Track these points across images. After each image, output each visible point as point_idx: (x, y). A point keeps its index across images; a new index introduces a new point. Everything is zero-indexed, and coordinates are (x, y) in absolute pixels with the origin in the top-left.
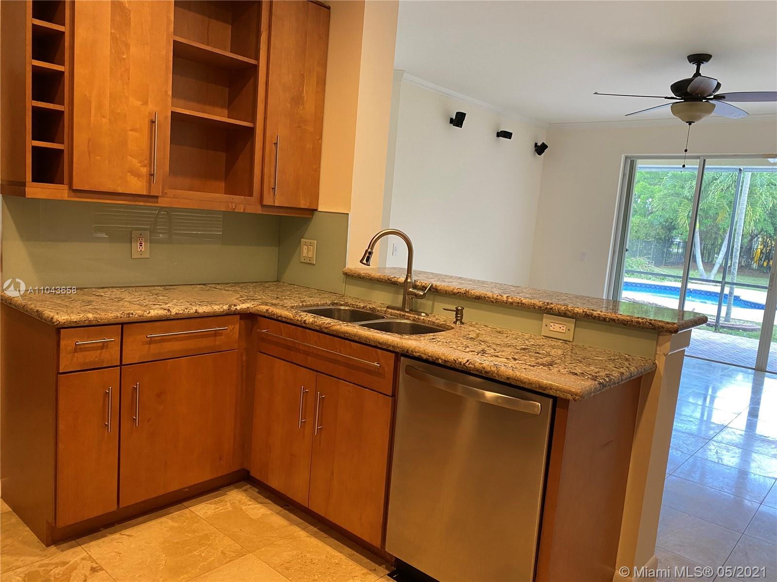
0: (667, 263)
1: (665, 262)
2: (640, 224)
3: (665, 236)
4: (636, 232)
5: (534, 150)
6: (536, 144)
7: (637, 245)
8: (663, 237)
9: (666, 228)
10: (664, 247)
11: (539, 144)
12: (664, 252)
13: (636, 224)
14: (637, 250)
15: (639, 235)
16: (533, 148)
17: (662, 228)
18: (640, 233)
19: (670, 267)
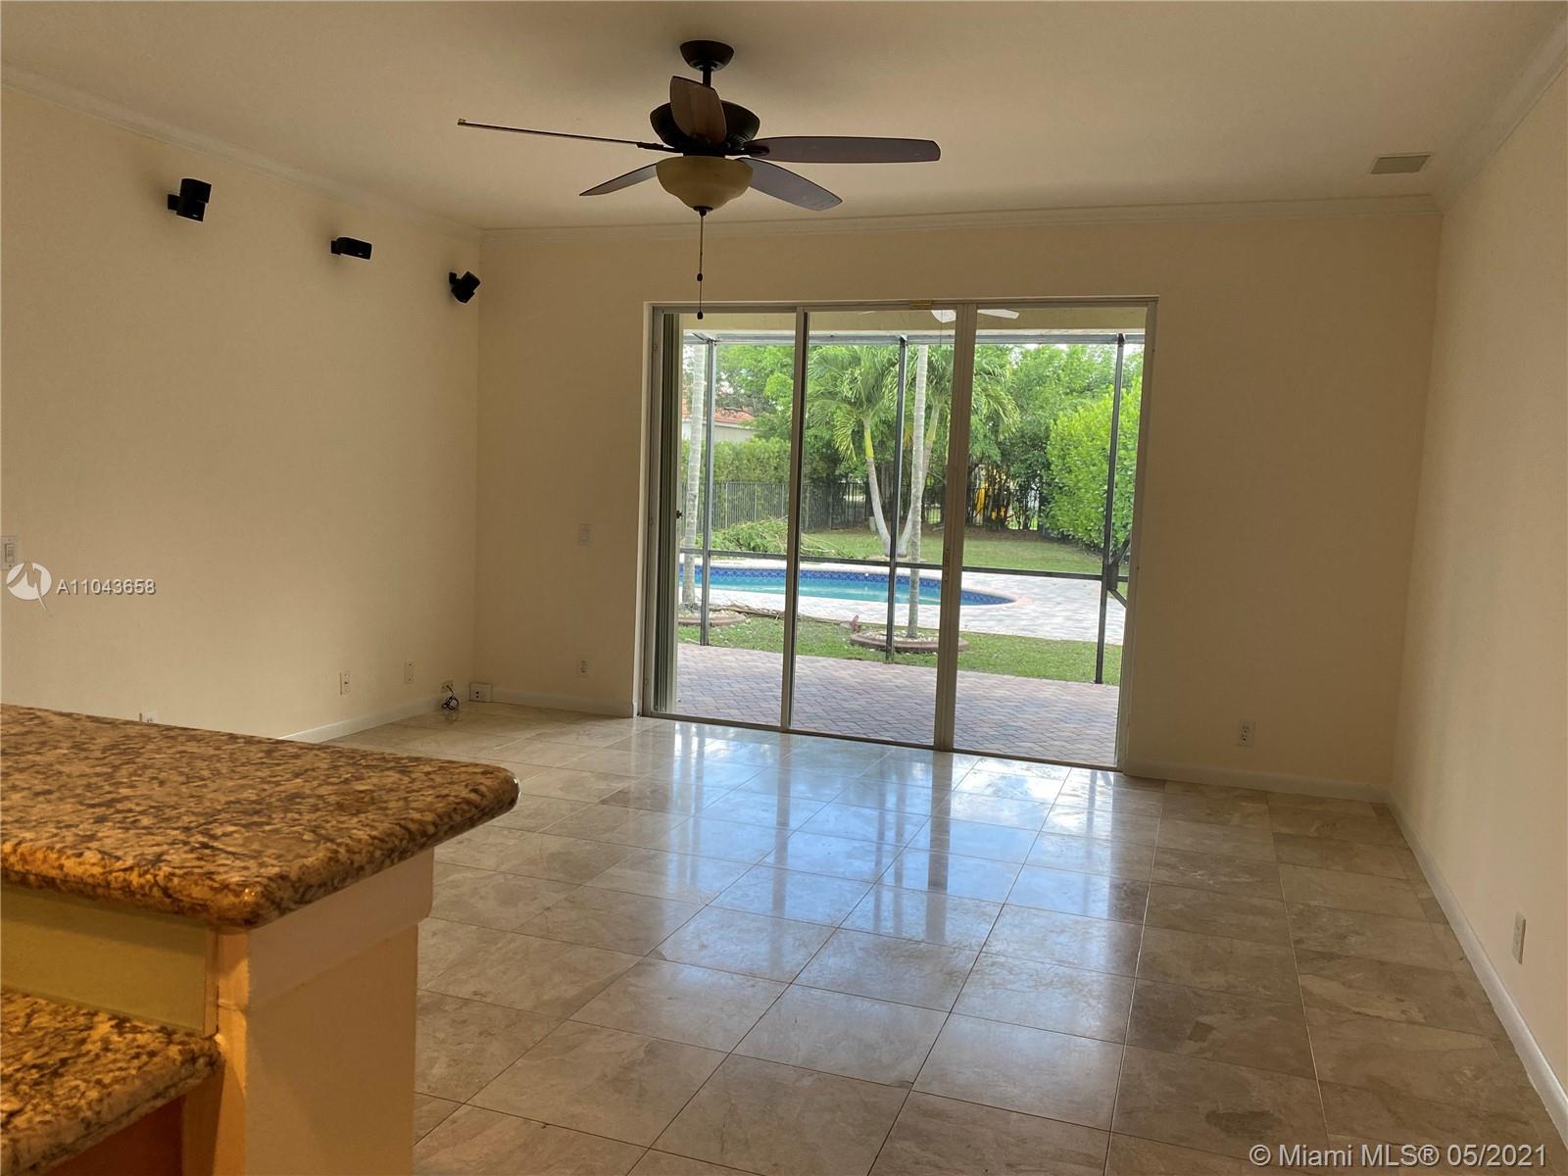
0: (836, 525)
1: (832, 522)
2: (782, 453)
3: (828, 475)
4: (776, 468)
5: (450, 289)
6: (452, 276)
7: (779, 494)
8: (825, 475)
9: (828, 458)
10: (828, 494)
11: (460, 276)
12: (829, 504)
13: (773, 452)
14: (779, 503)
15: (782, 474)
16: (445, 287)
17: (820, 459)
18: (783, 471)
19: (841, 530)
